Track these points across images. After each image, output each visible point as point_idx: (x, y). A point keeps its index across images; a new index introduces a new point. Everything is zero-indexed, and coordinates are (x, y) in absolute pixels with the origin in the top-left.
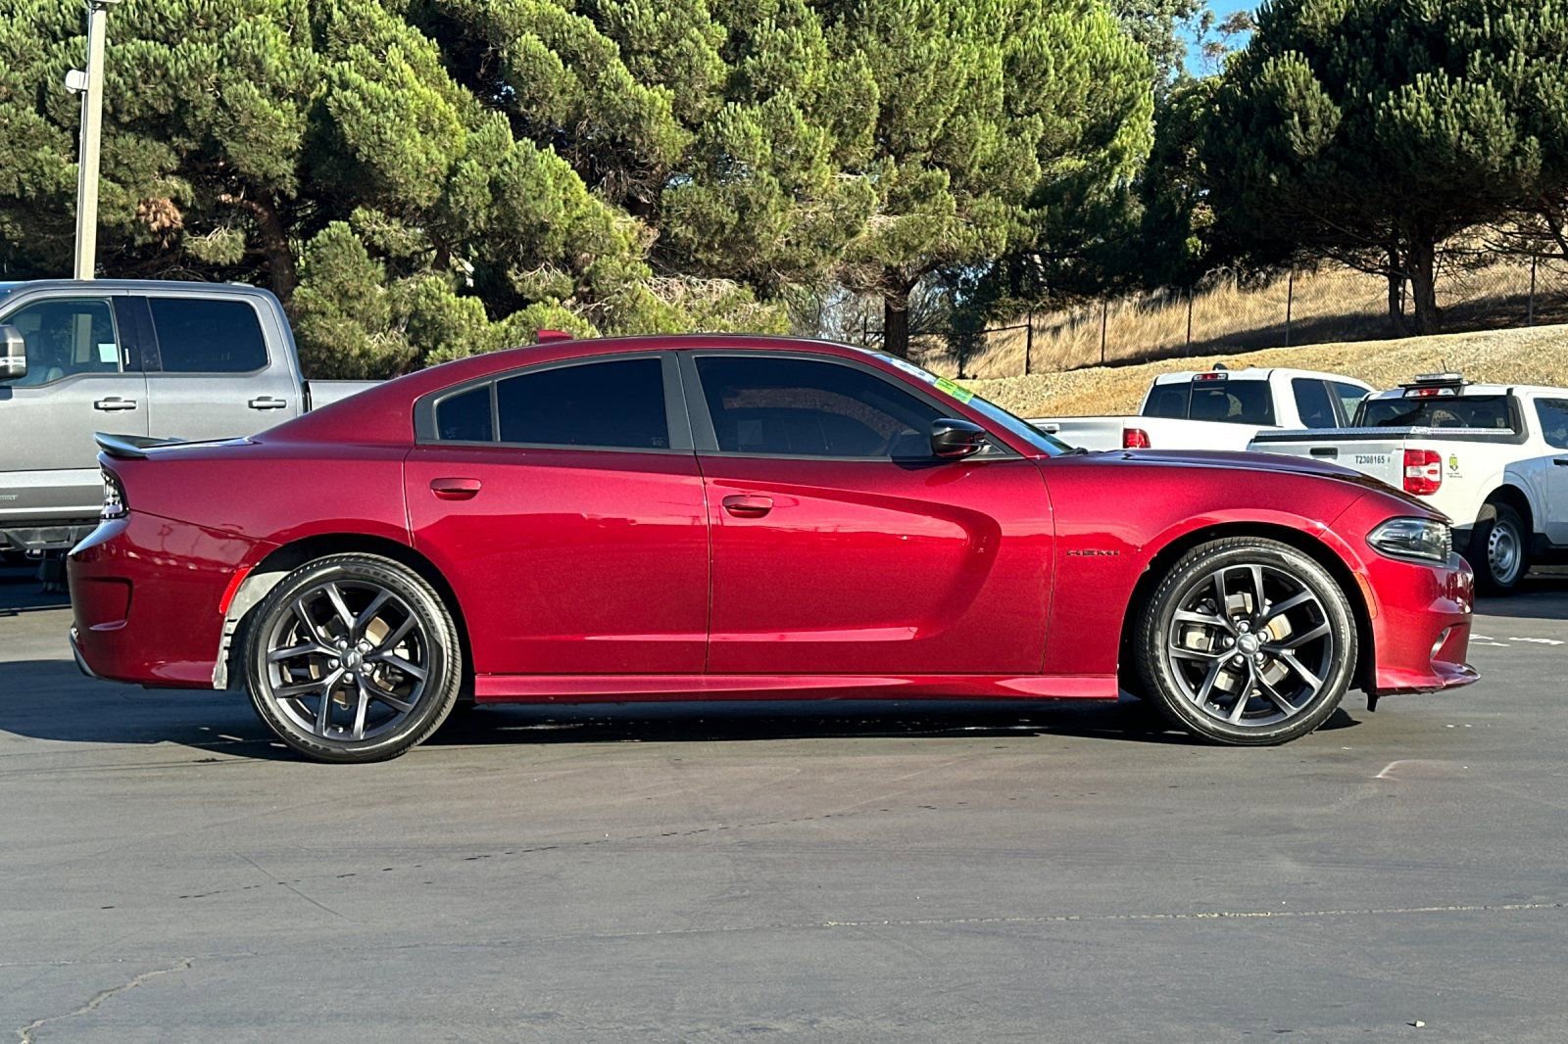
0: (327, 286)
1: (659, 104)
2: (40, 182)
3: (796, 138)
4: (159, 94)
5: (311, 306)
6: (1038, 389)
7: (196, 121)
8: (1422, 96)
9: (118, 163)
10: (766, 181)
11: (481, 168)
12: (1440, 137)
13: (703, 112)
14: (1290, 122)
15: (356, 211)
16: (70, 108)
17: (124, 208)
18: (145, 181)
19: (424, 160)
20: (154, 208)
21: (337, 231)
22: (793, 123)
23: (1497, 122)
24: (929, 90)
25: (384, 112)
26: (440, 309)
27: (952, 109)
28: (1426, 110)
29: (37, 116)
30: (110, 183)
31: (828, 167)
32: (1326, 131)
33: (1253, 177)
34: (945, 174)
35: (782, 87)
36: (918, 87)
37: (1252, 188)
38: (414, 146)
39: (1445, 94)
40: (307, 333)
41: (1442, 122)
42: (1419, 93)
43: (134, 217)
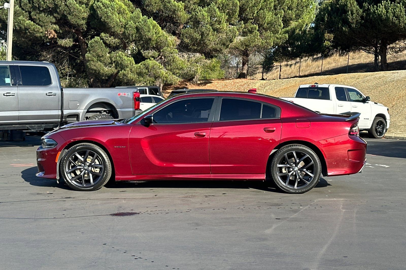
0: (94, 54)
1: (180, 7)
2: (20, 25)
3: (216, 16)
4: (50, 2)
5: (90, 59)
6: (280, 83)
7: (60, 10)
8: (383, 7)
9: (40, 21)
10: (208, 27)
11: (134, 23)
12: (388, 18)
13: (192, 9)
14: (348, 13)
15: (102, 34)
16: (27, 6)
17: (42, 32)
18: (47, 25)
19: (119, 21)
20: (49, 32)
21: (97, 39)
22: (215, 12)
23: (403, 14)
24: (253, 3)
25: (108, 8)
26: (122, 60)
27: (259, 8)
28: (384, 11)
29: (19, 8)
30: (38, 26)
31: (225, 24)
32: (358, 16)
33: (338, 28)
34: (257, 26)
35: (213, 2)
36: (250, 3)
37: (338, 31)
38: (116, 17)
39: (389, 7)
40: (89, 66)
41: (388, 14)
42: (382, 6)
43: (44, 35)
